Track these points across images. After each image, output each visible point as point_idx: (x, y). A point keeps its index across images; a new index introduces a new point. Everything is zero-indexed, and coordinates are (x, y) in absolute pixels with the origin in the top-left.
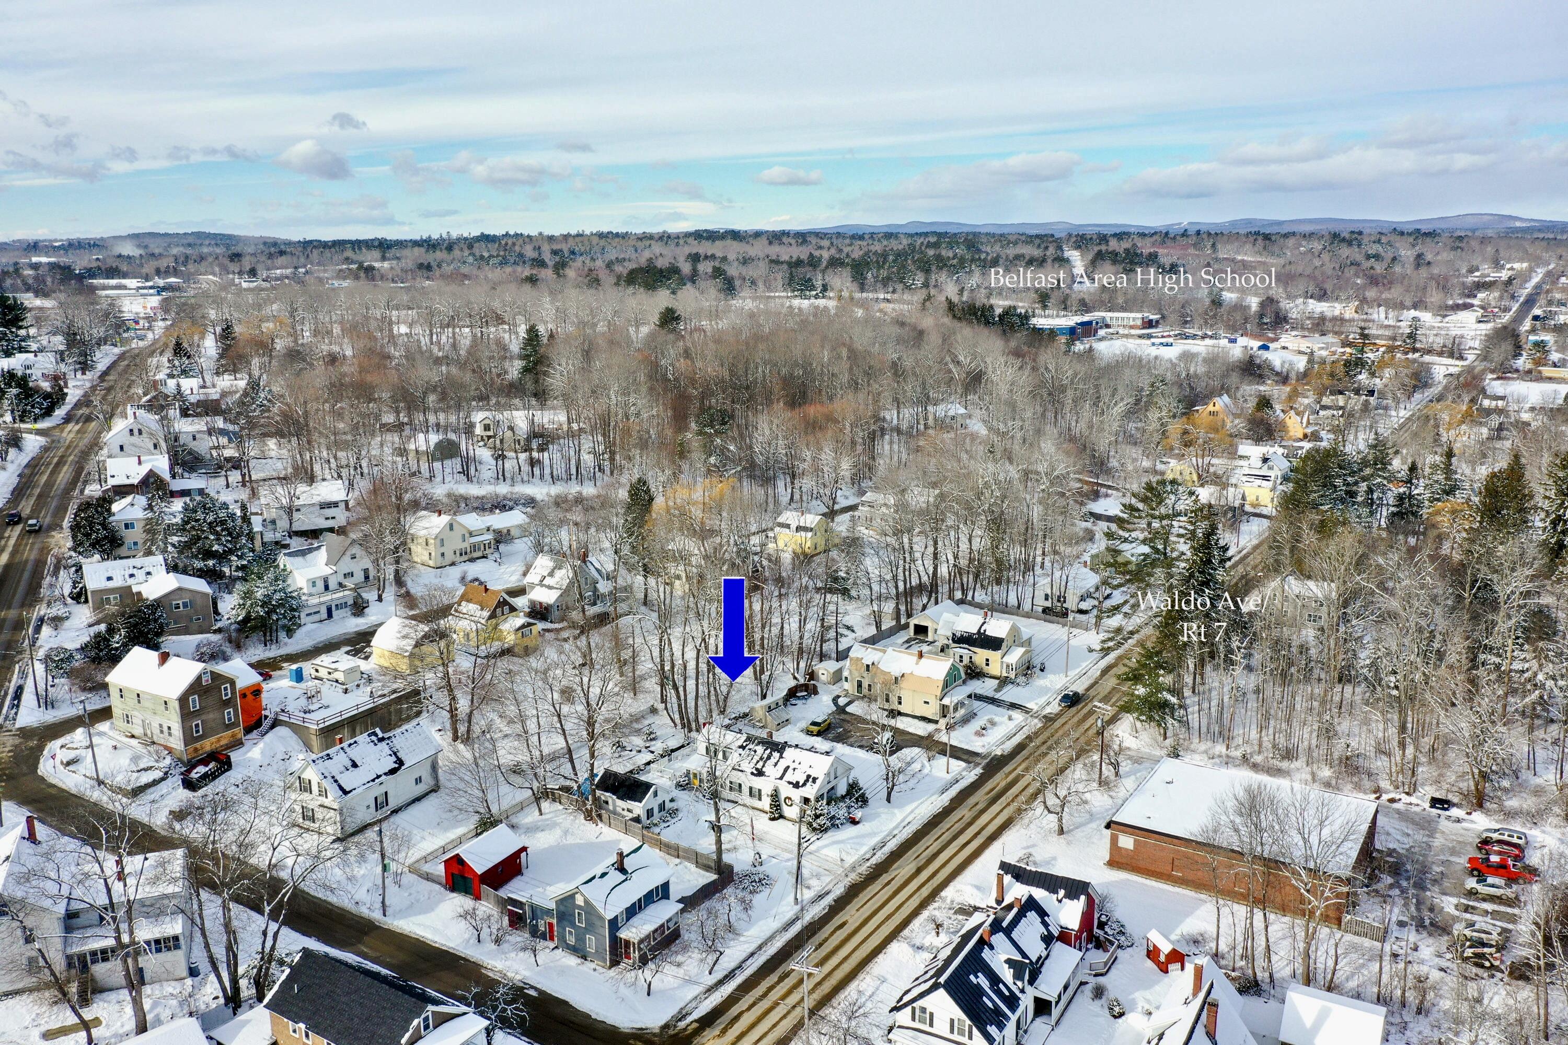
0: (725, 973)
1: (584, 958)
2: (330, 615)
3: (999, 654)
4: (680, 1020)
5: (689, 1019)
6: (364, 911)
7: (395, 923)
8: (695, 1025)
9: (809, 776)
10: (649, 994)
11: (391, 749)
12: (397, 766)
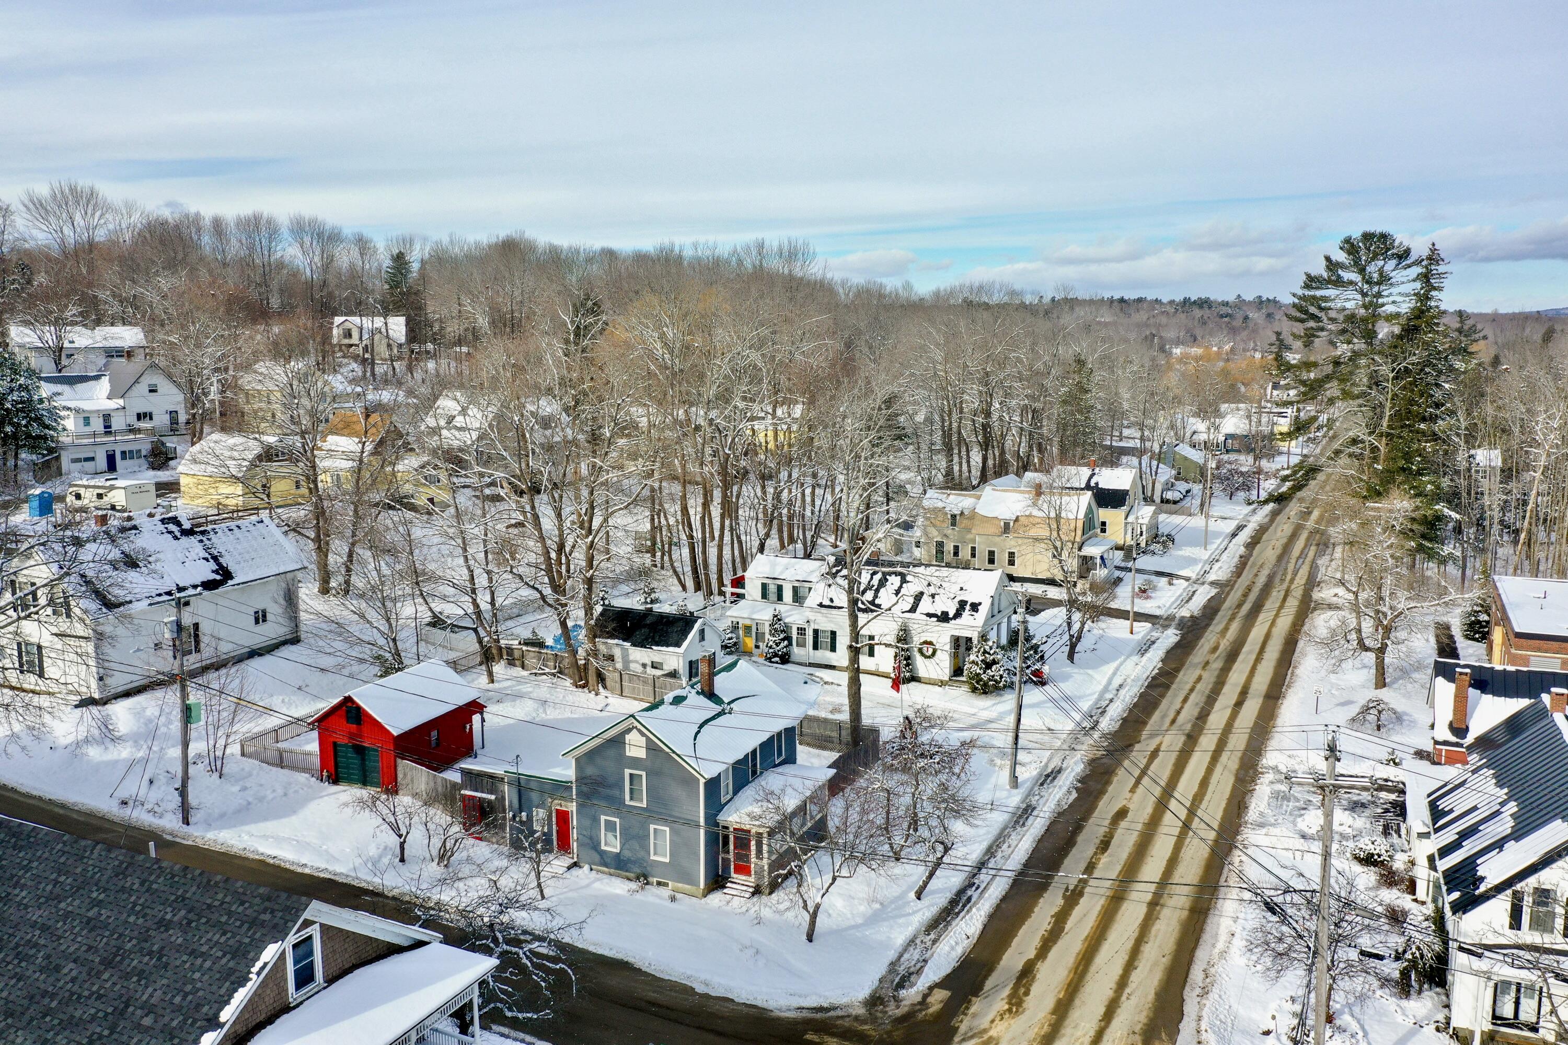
0: (949, 895)
1: (643, 877)
2: (112, 466)
3: (1120, 513)
4: (901, 985)
5: (922, 983)
6: (141, 817)
7: (210, 835)
8: (940, 995)
9: (962, 604)
10: (810, 939)
11: (206, 549)
12: (218, 577)
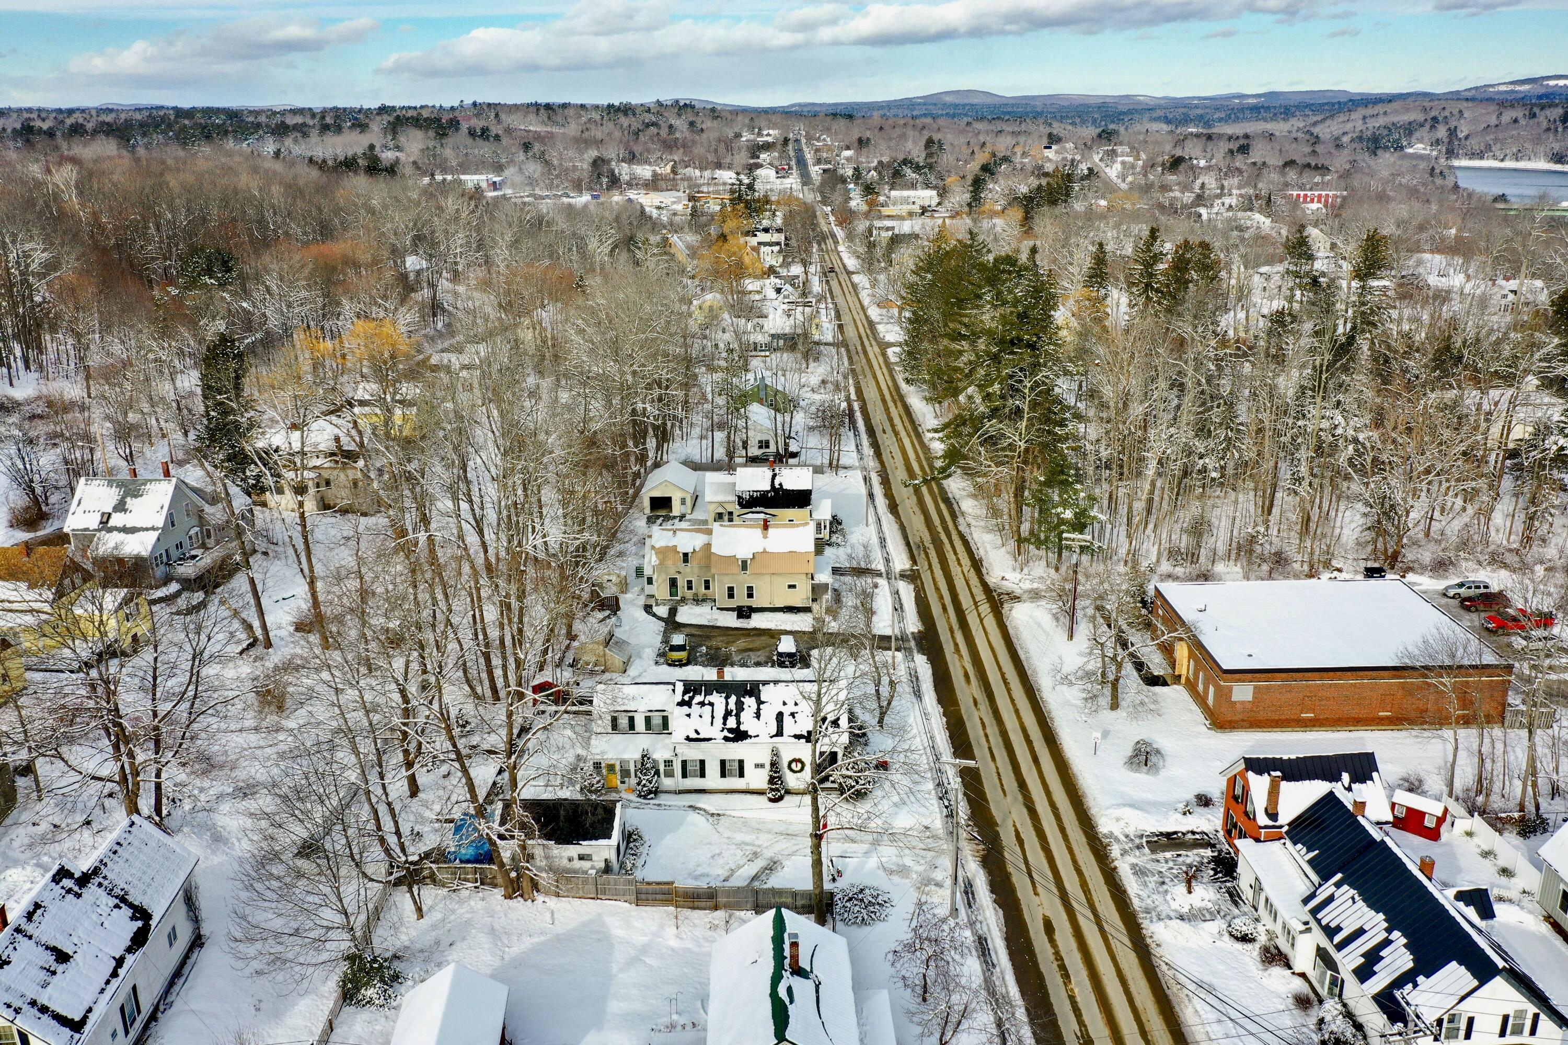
3: (807, 510)
9: (823, 721)
11: (110, 893)
12: (139, 924)
